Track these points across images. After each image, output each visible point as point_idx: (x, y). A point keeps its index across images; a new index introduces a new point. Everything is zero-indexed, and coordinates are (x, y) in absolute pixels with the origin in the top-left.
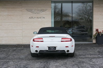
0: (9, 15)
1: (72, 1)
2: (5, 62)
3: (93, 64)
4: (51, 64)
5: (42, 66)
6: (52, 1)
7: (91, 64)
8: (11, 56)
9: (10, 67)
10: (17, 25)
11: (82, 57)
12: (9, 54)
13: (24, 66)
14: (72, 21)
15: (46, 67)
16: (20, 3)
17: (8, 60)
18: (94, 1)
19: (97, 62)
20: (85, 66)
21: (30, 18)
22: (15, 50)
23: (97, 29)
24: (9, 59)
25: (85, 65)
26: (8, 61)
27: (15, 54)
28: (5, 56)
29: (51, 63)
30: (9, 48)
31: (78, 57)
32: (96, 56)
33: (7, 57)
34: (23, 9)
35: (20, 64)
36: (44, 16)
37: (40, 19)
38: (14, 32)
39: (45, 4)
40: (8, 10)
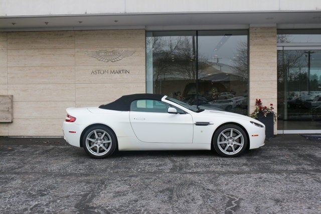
0: (45, 67)
1: (197, 31)
2: (5, 179)
3: (215, 188)
4: (108, 188)
5: (82, 193)
6: (146, 31)
7: (208, 190)
8: (26, 167)
9: (5, 192)
10: (62, 90)
11: (199, 170)
12: (26, 161)
13: (40, 190)
14: (198, 80)
15: (90, 195)
16: (71, 36)
17: (14, 175)
18: (250, 31)
19: (227, 184)
20: (189, 194)
21: (93, 72)
22: (47, 151)
23: (258, 100)
24: (18, 173)
25: (191, 191)
26: (12, 179)
27: (40, 162)
28: (13, 167)
29: (112, 184)
30: (38, 146)
31: (190, 169)
32: (236, 169)
33: (17, 167)
34: (77, 50)
35: (34, 185)
36: (127, 68)
37: (117, 76)
38: (55, 107)
39: (130, 37)
40: (43, 54)
